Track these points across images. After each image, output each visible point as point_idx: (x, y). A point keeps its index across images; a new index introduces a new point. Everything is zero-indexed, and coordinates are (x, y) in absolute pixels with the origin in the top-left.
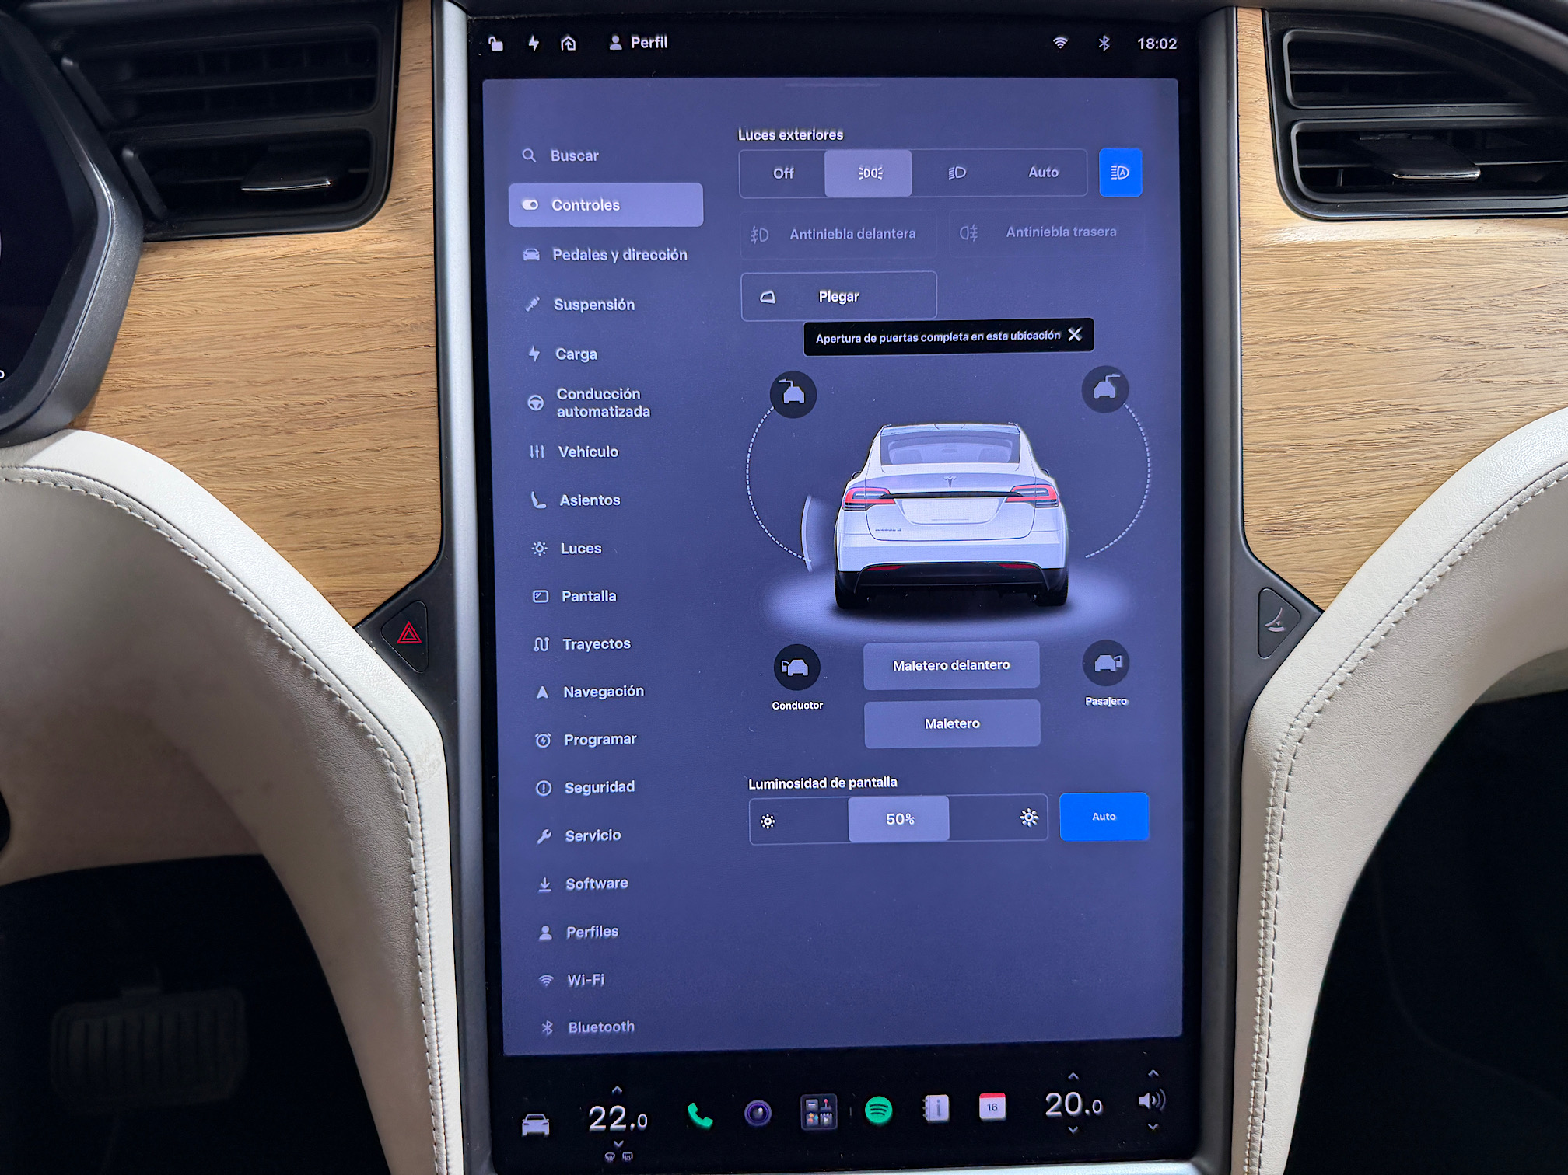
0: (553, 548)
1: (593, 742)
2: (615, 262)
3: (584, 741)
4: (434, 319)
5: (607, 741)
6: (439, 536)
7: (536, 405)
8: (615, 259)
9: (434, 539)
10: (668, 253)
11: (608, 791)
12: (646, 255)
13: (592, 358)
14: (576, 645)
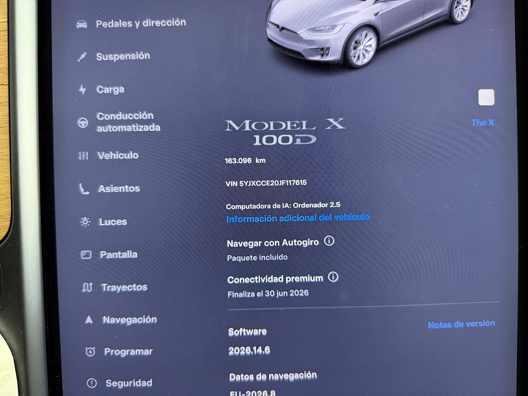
0: (94, 222)
1: (124, 353)
2: (137, 28)
3: (117, 352)
4: (7, 66)
5: (133, 352)
6: (10, 216)
7: (83, 124)
8: (137, 26)
9: (6, 218)
10: (173, 22)
11: (134, 385)
12: (158, 23)
13: (121, 92)
14: (110, 288)
